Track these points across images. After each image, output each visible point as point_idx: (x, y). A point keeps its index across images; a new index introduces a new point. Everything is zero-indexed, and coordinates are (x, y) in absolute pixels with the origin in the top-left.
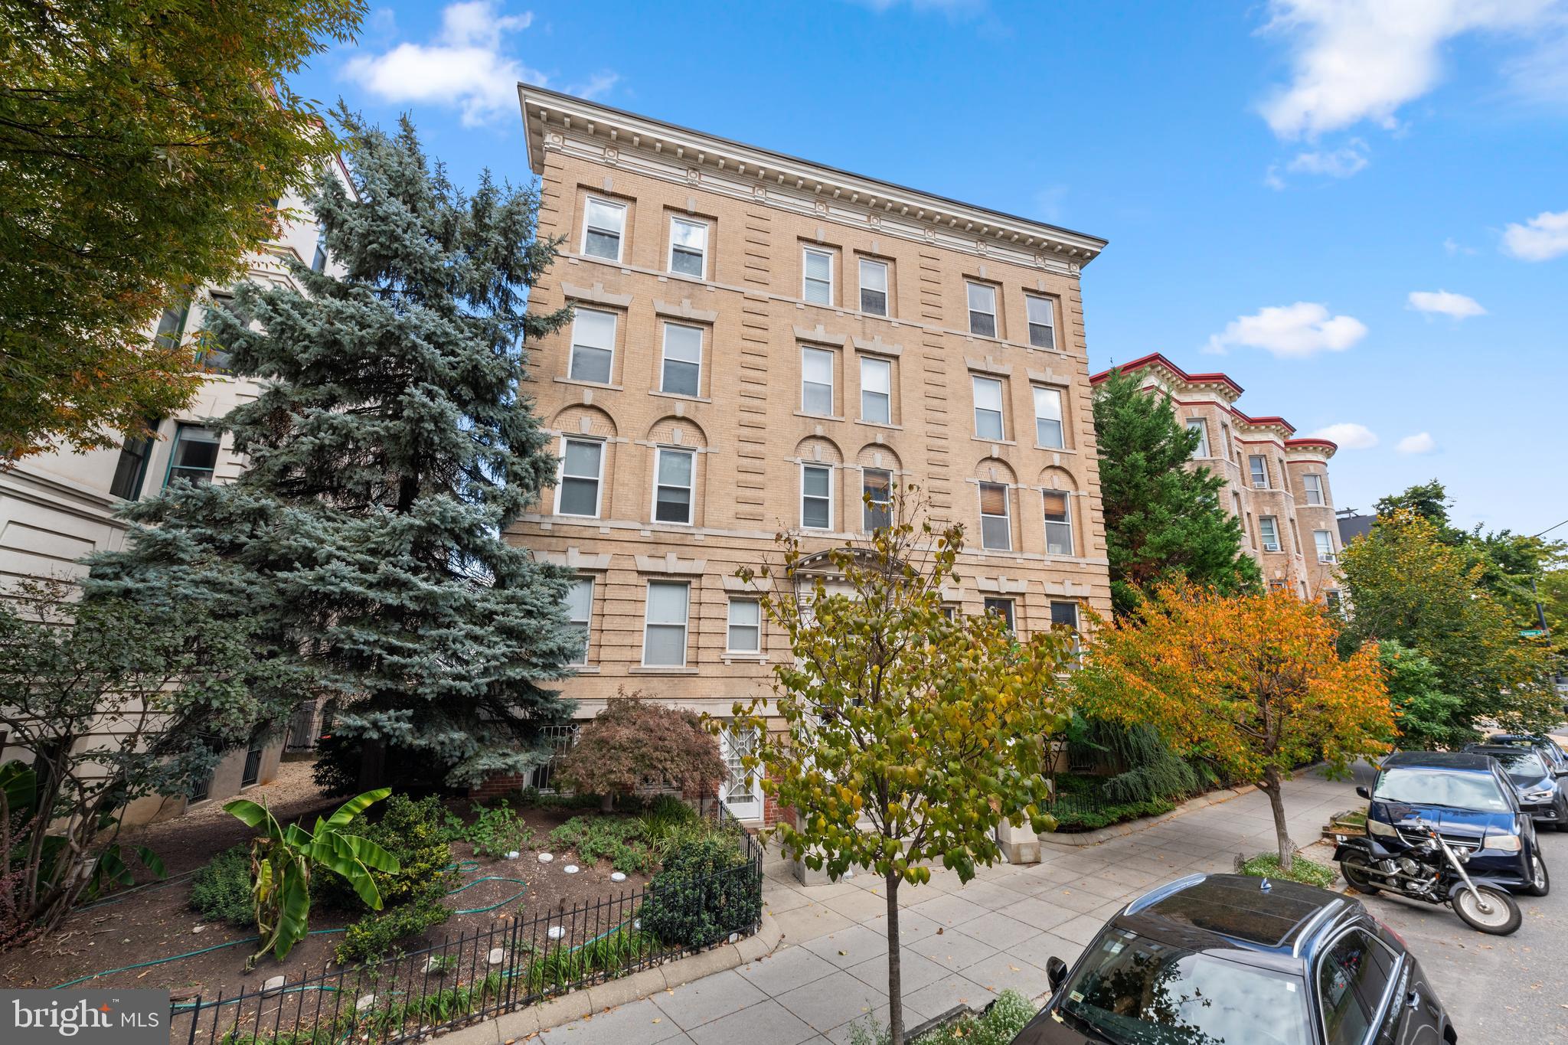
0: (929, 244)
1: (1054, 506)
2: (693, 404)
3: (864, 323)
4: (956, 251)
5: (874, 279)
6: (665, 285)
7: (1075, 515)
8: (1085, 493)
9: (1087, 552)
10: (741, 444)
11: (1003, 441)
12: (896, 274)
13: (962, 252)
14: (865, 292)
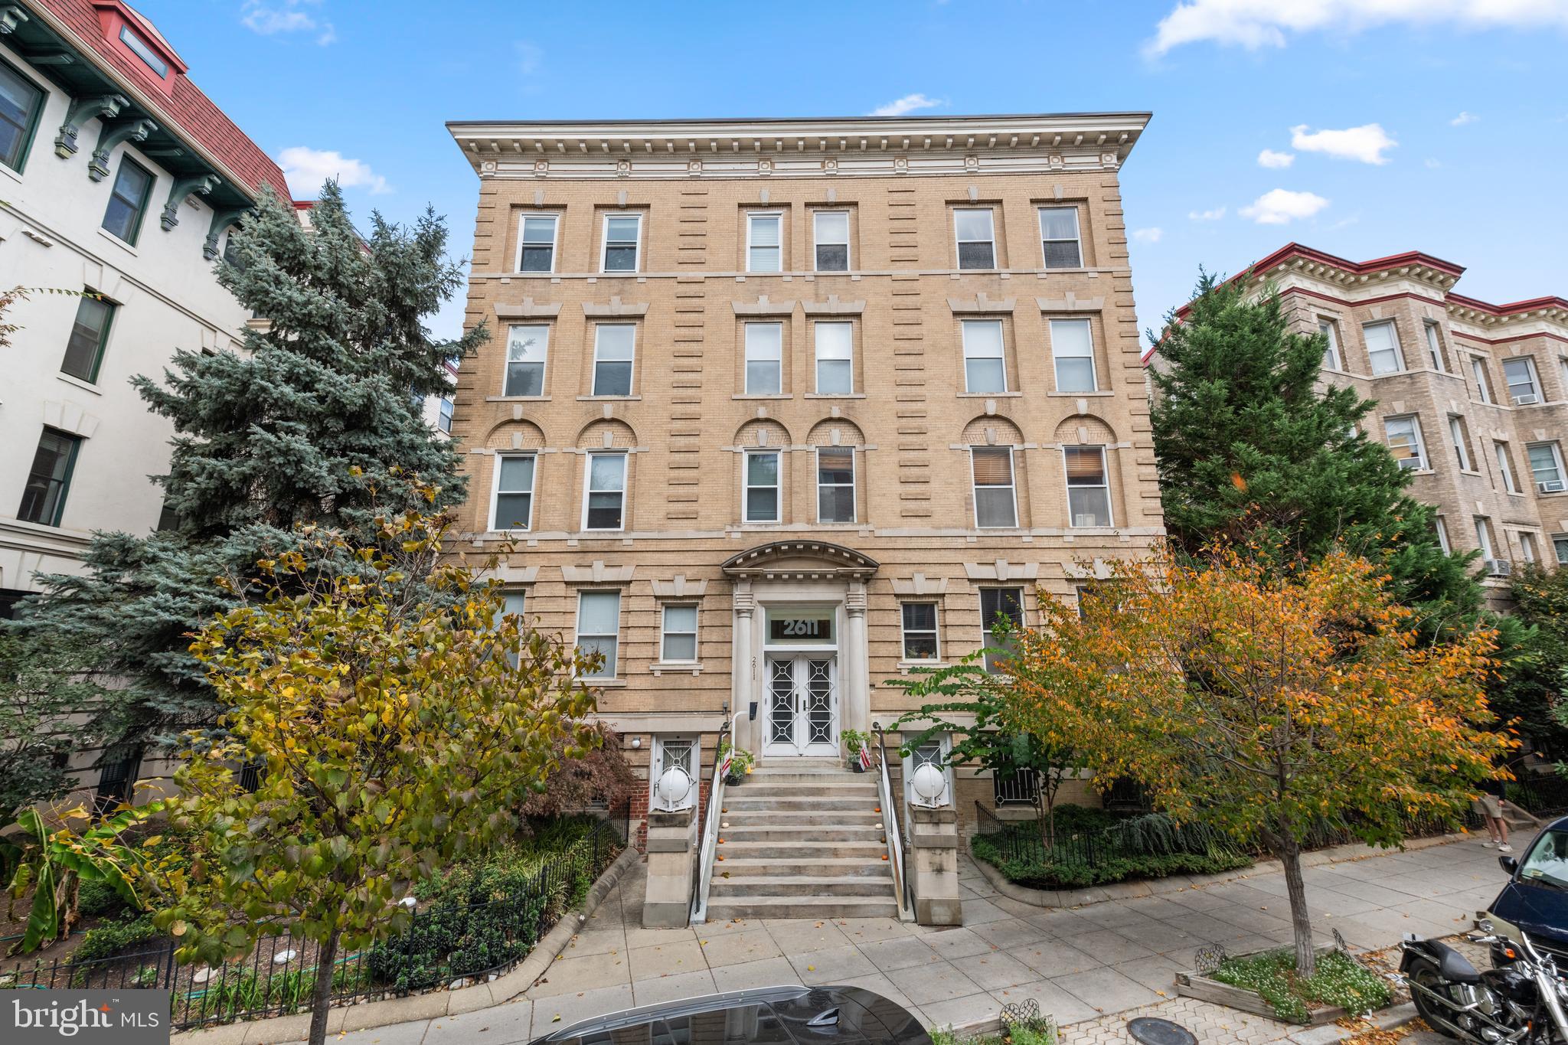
0: (901, 176)
1: (1083, 466)
2: (622, 403)
3: (817, 284)
4: (937, 176)
5: (833, 230)
6: (594, 286)
7: (1113, 474)
8: (1128, 444)
9: (1131, 520)
10: (674, 438)
11: (1007, 393)
12: (858, 219)
13: (945, 176)
14: (822, 248)
